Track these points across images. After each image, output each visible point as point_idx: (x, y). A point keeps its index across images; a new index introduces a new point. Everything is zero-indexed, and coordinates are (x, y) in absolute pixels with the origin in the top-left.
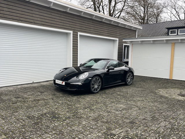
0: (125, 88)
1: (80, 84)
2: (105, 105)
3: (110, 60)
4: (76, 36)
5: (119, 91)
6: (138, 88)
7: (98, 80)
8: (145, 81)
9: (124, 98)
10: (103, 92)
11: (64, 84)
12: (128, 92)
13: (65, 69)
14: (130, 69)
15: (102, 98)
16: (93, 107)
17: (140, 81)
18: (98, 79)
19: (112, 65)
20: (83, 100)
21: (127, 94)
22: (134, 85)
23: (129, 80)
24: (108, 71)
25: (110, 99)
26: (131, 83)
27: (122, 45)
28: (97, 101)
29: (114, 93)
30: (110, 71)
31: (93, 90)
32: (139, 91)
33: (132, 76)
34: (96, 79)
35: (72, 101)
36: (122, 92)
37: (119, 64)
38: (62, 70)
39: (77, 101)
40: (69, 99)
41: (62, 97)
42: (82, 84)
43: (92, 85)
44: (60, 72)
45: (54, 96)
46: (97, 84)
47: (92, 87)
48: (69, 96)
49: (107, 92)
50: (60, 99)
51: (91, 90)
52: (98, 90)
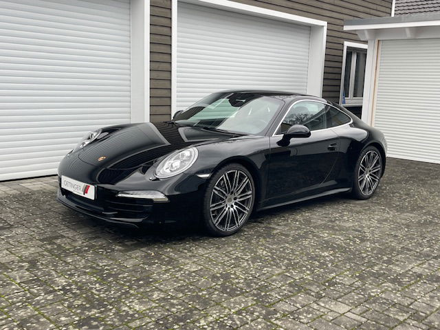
0: (351, 211)
1: (159, 196)
2: (263, 307)
3: (292, 98)
5: (326, 227)
6: (401, 209)
7: (240, 181)
8: (424, 183)
9: (349, 259)
10: (261, 228)
11: (91, 195)
12: (366, 229)
13: (106, 133)
14: (371, 134)
15: (254, 260)
16: (205, 317)
17: (407, 181)
18: (242, 177)
19: (300, 120)
20: (166, 271)
21: (362, 240)
22: (385, 197)
23: (367, 177)
24: (284, 142)
25: (287, 266)
26: (374, 187)
27: (339, 46)
28: (226, 277)
29: (305, 237)
30: (294, 141)
31: (216, 222)
32: (408, 226)
33: (378, 163)
34: (231, 176)
35: (116, 276)
36: (341, 229)
37: (328, 114)
38: (95, 134)
39: (138, 275)
40: (105, 266)
41: (79, 252)
42: (167, 199)
43: (213, 203)
44: (87, 143)
45: (48, 247)
46: (235, 199)
47: (211, 210)
48: (113, 250)
49: (275, 232)
50: (67, 264)
51: (210, 221)
52: (241, 221)
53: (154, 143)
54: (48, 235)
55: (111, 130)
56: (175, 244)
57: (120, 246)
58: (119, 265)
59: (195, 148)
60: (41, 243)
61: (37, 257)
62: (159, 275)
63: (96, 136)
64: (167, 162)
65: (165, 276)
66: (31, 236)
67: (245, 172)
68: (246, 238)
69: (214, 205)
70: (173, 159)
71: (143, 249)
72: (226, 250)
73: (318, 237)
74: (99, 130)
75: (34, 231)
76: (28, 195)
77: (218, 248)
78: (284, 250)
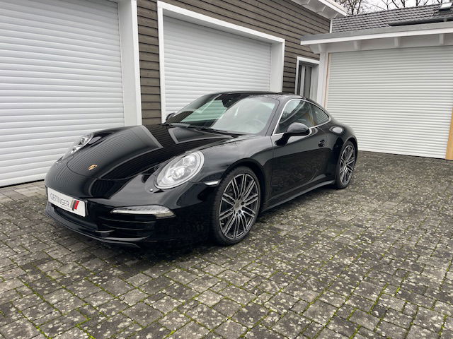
1: (163, 212)
4: (152, 14)
5: (328, 224)
7: (247, 184)
10: (267, 230)
11: (81, 210)
12: (366, 224)
13: (100, 137)
15: (277, 278)
18: (249, 179)
20: (179, 309)
21: (372, 239)
23: (345, 169)
24: (282, 143)
26: (350, 177)
27: (293, 60)
29: (315, 238)
30: (292, 139)
31: (225, 231)
33: (352, 155)
34: (239, 180)
35: (114, 326)
38: (86, 139)
39: (144, 322)
40: (100, 306)
41: (67, 283)
42: (172, 214)
43: (222, 211)
44: (78, 148)
45: (31, 277)
46: (243, 203)
47: (220, 219)
48: (110, 276)
49: (283, 234)
50: (50, 306)
51: (220, 232)
52: (249, 225)
53: (148, 147)
54: (33, 257)
55: (103, 134)
56: (182, 261)
57: (119, 269)
58: (119, 304)
59: (199, 152)
60: (22, 272)
61: (12, 296)
62: (170, 319)
63: (87, 141)
64: (169, 170)
65: (179, 320)
66: (12, 261)
67: (252, 175)
68: (256, 244)
69: (223, 213)
70: (175, 166)
71: (147, 272)
72: (241, 264)
73: (328, 238)
74: (91, 135)
75: (17, 253)
76: (21, 203)
77: (231, 263)
78: (302, 259)
